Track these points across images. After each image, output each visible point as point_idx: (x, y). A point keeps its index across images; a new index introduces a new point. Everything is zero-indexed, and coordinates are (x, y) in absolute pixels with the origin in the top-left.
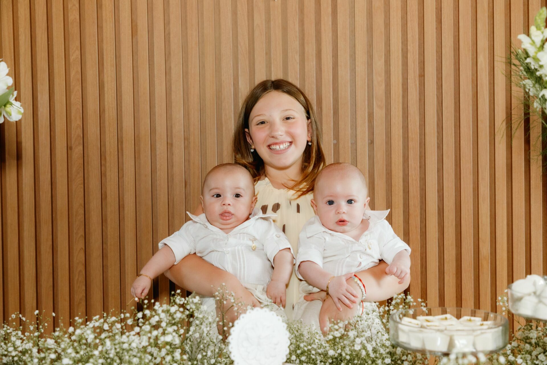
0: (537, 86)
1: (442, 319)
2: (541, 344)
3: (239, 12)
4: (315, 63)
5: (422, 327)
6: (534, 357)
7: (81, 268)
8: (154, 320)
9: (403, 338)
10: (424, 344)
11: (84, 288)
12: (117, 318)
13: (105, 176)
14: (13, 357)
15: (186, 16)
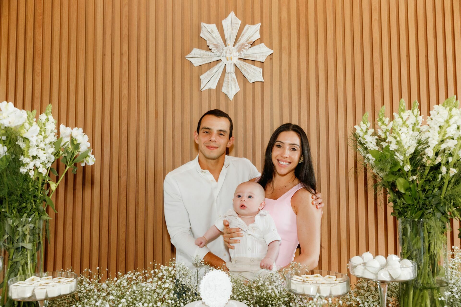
0: (365, 151)
1: (315, 277)
2: (369, 290)
3: (212, 106)
4: (252, 133)
5: (304, 281)
6: (366, 297)
7: (123, 242)
8: (160, 275)
9: (293, 287)
10: (304, 291)
11: (124, 253)
12: (140, 273)
13: (138, 192)
14: (84, 293)
15: (184, 108)
